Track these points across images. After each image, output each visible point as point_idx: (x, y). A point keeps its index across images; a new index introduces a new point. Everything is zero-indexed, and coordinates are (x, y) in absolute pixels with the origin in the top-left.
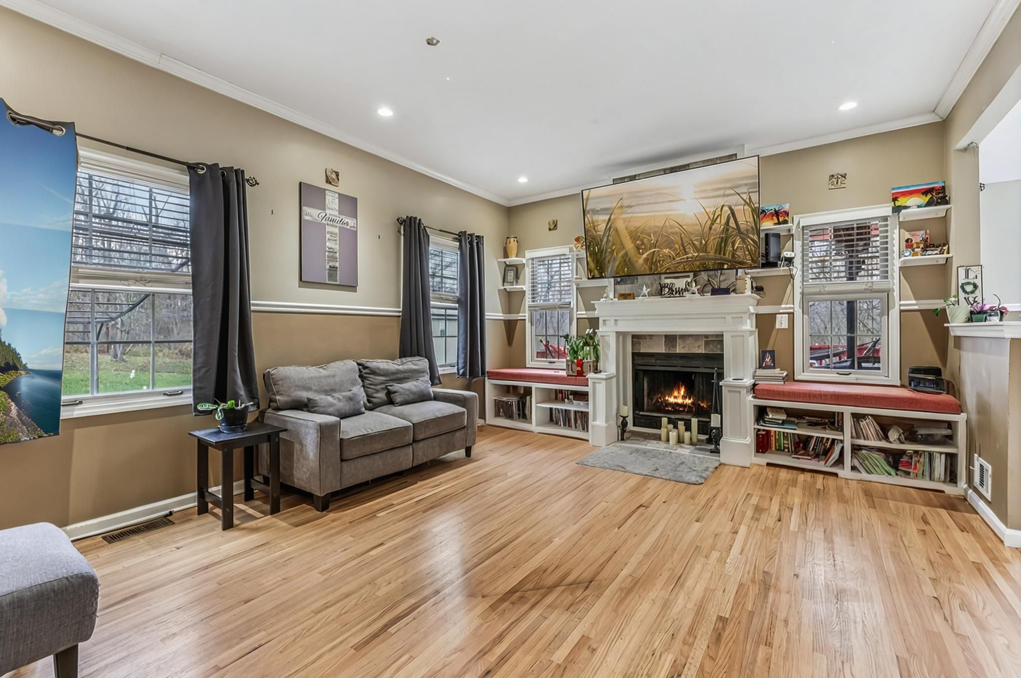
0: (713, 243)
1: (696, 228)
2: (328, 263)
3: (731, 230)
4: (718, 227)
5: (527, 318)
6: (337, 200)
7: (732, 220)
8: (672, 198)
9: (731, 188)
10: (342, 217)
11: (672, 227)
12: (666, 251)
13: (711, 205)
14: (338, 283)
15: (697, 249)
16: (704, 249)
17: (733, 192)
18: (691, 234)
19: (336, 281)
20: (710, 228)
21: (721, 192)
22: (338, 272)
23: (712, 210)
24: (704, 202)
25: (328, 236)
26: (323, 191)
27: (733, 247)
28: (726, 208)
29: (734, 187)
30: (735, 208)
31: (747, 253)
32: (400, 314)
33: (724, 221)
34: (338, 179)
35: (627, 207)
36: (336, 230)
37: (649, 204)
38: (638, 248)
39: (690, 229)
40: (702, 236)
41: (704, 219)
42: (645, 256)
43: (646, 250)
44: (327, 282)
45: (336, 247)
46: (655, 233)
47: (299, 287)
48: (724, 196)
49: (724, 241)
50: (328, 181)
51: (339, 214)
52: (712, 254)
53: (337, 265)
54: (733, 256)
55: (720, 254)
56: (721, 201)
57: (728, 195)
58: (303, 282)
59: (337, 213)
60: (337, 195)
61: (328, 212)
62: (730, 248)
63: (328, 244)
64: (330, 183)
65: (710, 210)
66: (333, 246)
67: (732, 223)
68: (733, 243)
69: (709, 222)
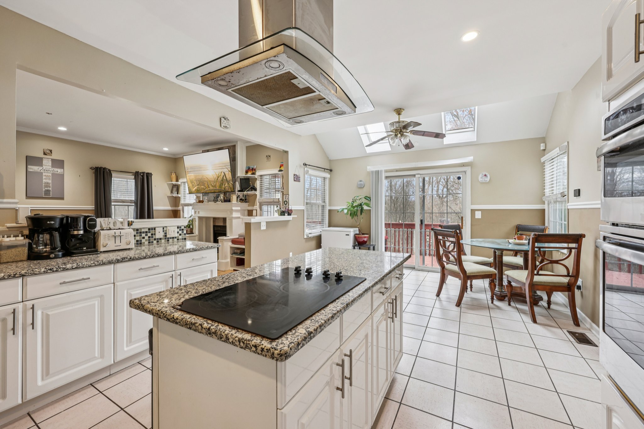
0: (218, 184)
1: (212, 179)
2: (44, 188)
3: (224, 180)
4: (220, 179)
5: (181, 209)
6: (50, 162)
7: (224, 177)
8: (204, 169)
9: (224, 166)
10: (53, 169)
11: (204, 179)
12: (202, 187)
13: (218, 172)
14: (51, 197)
15: (213, 186)
16: (215, 186)
17: (225, 167)
18: (211, 181)
19: (50, 196)
20: (217, 179)
21: (221, 168)
22: (51, 193)
23: (218, 173)
24: (216, 171)
25: (44, 177)
26: (42, 158)
27: (225, 186)
28: (223, 173)
29: (226, 166)
30: (226, 173)
31: (229, 188)
32: (94, 209)
33: (222, 177)
34: (51, 153)
35: (190, 172)
36: (50, 175)
37: (197, 171)
38: (193, 186)
39: (211, 180)
40: (214, 182)
41: (215, 176)
42: (195, 188)
43: (195, 186)
44: (44, 196)
45: (50, 181)
46: (199, 181)
47: (26, 199)
48: (222, 169)
49: (222, 184)
50: (45, 154)
51: (52, 167)
52: (218, 188)
53: (51, 189)
54: (225, 189)
55: (220, 188)
56: (221, 170)
57: (223, 169)
58: (28, 197)
59: (50, 167)
60: (50, 160)
61: (44, 167)
62: (223, 186)
63: (44, 181)
64: (46, 155)
65: (217, 173)
66: (48, 181)
67: (224, 178)
68: (225, 184)
69: (217, 178)
